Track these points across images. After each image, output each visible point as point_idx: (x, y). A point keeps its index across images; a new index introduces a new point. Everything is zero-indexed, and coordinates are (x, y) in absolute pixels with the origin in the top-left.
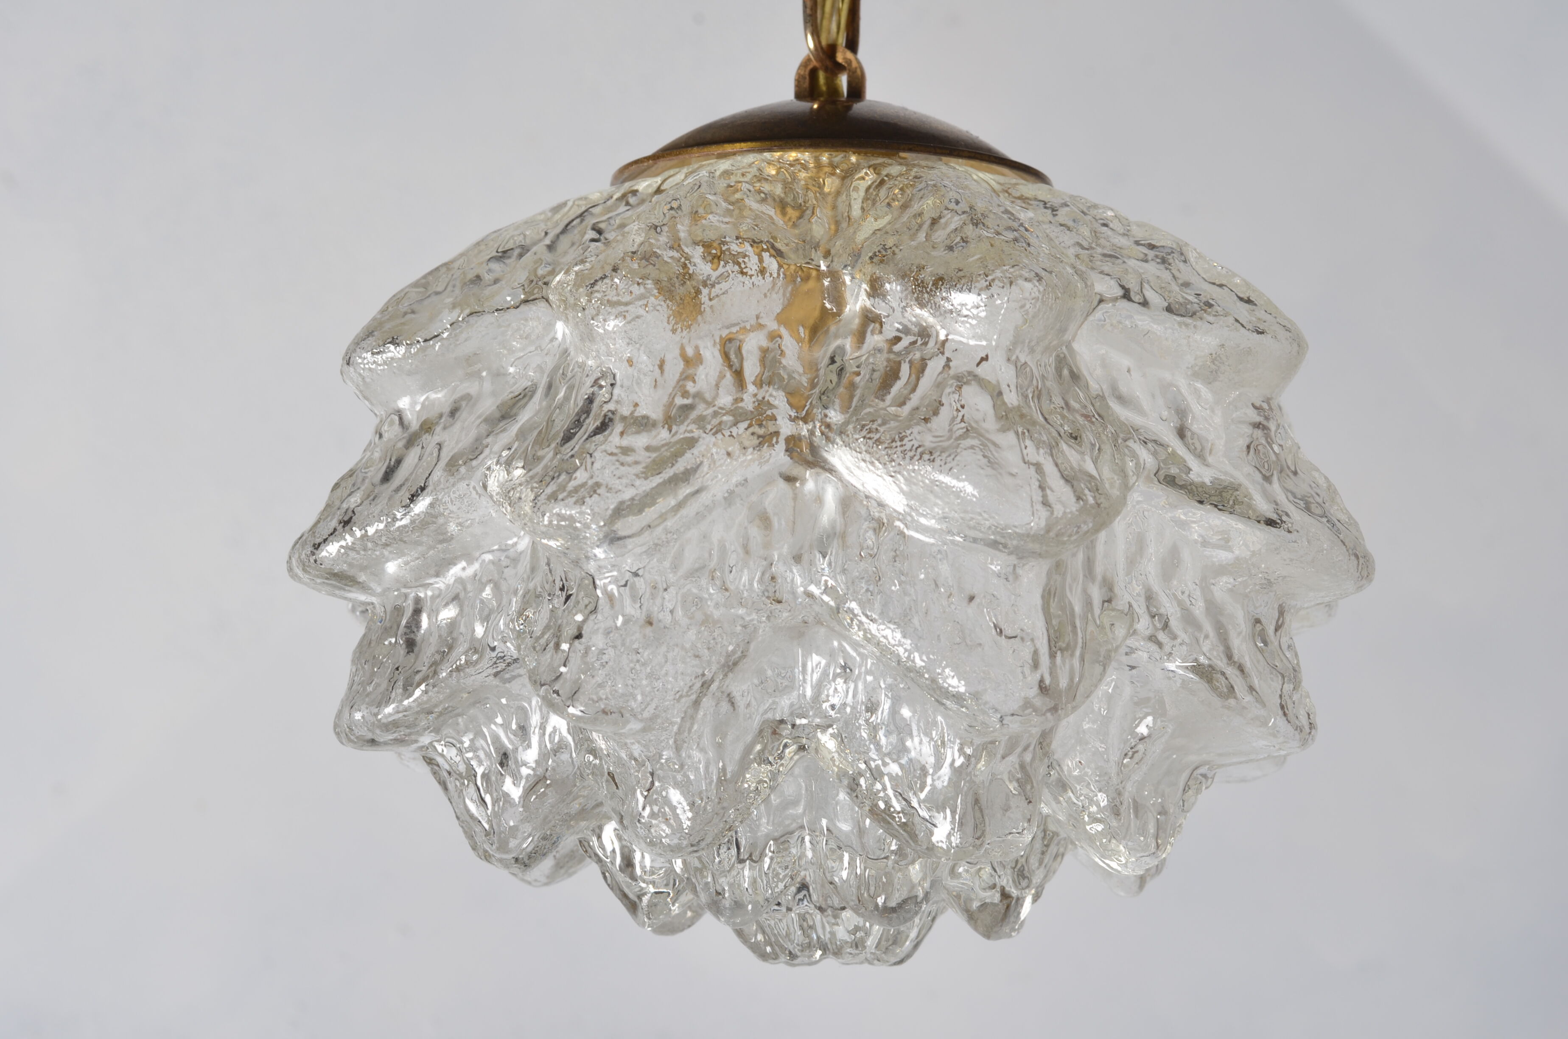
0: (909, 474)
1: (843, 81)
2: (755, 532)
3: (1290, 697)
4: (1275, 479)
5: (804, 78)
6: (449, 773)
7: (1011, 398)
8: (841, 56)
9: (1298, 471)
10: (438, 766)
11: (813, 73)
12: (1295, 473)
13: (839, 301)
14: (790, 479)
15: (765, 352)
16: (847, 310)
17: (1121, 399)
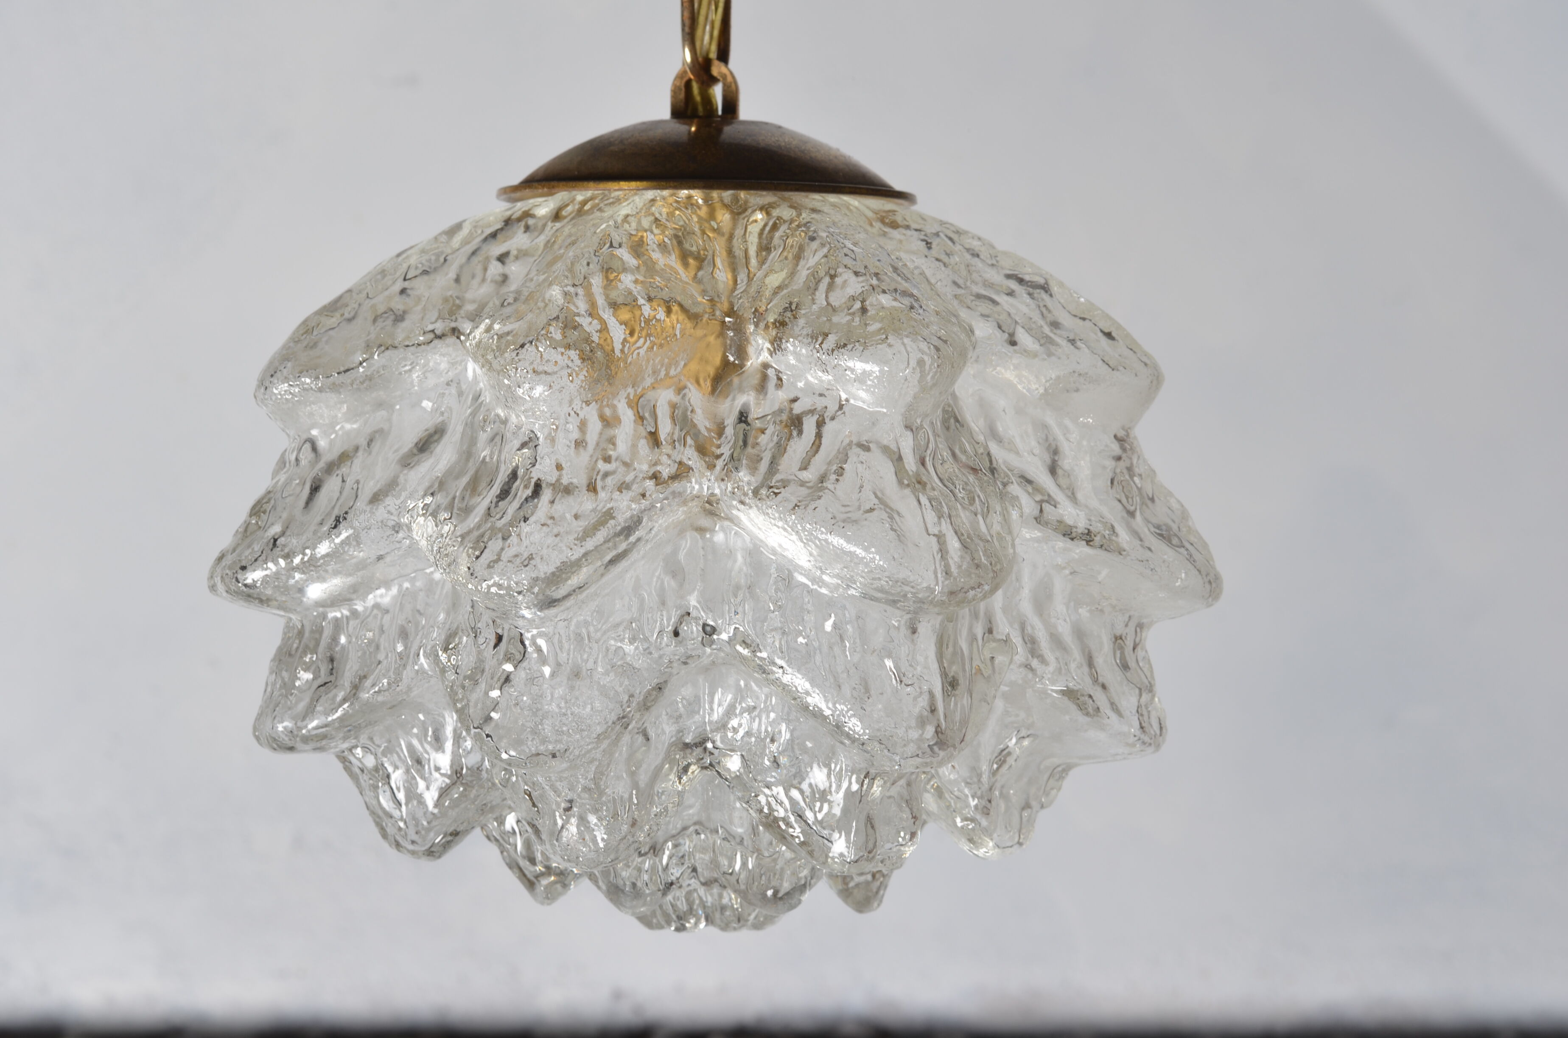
0: (821, 544)
1: (717, 92)
2: (670, 583)
3: (1147, 708)
4: (1138, 514)
5: (680, 89)
6: (362, 771)
7: (910, 463)
8: (717, 69)
9: (1156, 498)
10: (350, 763)
11: (688, 84)
12: (1152, 500)
13: (742, 353)
14: (701, 530)
15: (674, 407)
16: (749, 364)
17: (1000, 441)
